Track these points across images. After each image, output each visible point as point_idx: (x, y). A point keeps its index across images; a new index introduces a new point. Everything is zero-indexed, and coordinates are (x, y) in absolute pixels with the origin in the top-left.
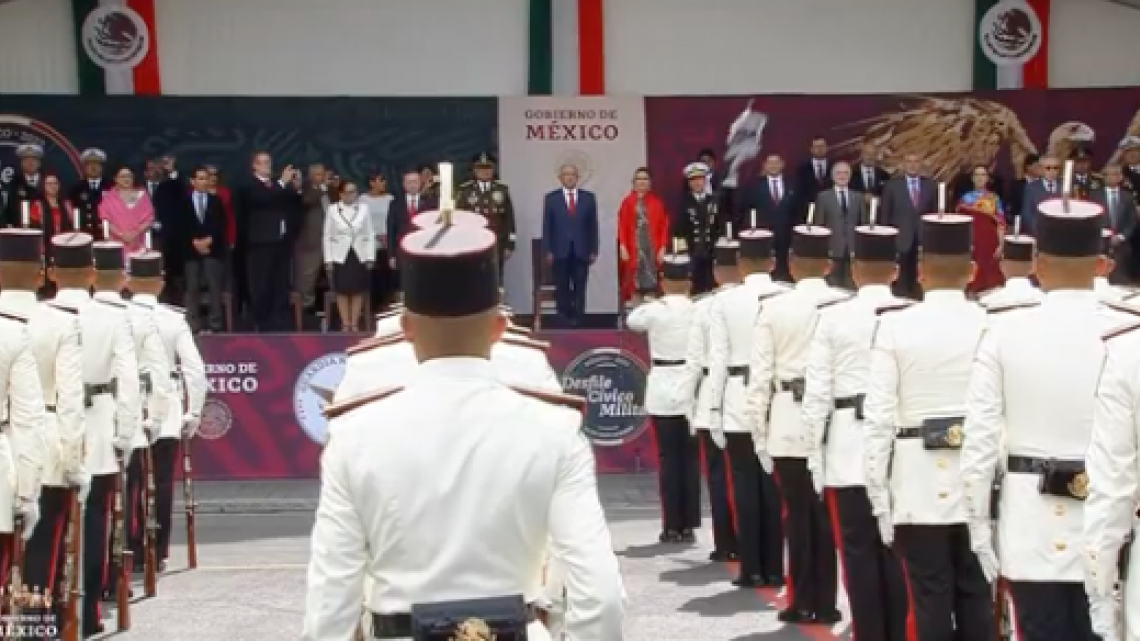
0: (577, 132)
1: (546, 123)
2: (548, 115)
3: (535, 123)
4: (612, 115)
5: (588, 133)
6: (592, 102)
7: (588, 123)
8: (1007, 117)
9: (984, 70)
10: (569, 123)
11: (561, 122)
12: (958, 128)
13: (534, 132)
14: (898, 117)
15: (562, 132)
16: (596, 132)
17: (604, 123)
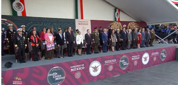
0: (84, 24)
1: (81, 23)
2: (81, 22)
3: (80, 23)
4: (87, 22)
5: (85, 24)
6: (82, 20)
7: (85, 23)
8: (120, 24)
9: (116, 19)
10: (83, 23)
11: (82, 23)
12: (117, 25)
13: (79, 24)
14: (112, 23)
15: (82, 24)
16: (86, 24)
17: (87, 23)
